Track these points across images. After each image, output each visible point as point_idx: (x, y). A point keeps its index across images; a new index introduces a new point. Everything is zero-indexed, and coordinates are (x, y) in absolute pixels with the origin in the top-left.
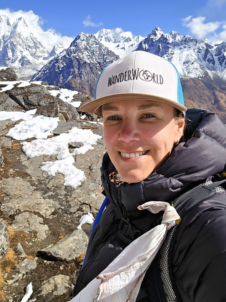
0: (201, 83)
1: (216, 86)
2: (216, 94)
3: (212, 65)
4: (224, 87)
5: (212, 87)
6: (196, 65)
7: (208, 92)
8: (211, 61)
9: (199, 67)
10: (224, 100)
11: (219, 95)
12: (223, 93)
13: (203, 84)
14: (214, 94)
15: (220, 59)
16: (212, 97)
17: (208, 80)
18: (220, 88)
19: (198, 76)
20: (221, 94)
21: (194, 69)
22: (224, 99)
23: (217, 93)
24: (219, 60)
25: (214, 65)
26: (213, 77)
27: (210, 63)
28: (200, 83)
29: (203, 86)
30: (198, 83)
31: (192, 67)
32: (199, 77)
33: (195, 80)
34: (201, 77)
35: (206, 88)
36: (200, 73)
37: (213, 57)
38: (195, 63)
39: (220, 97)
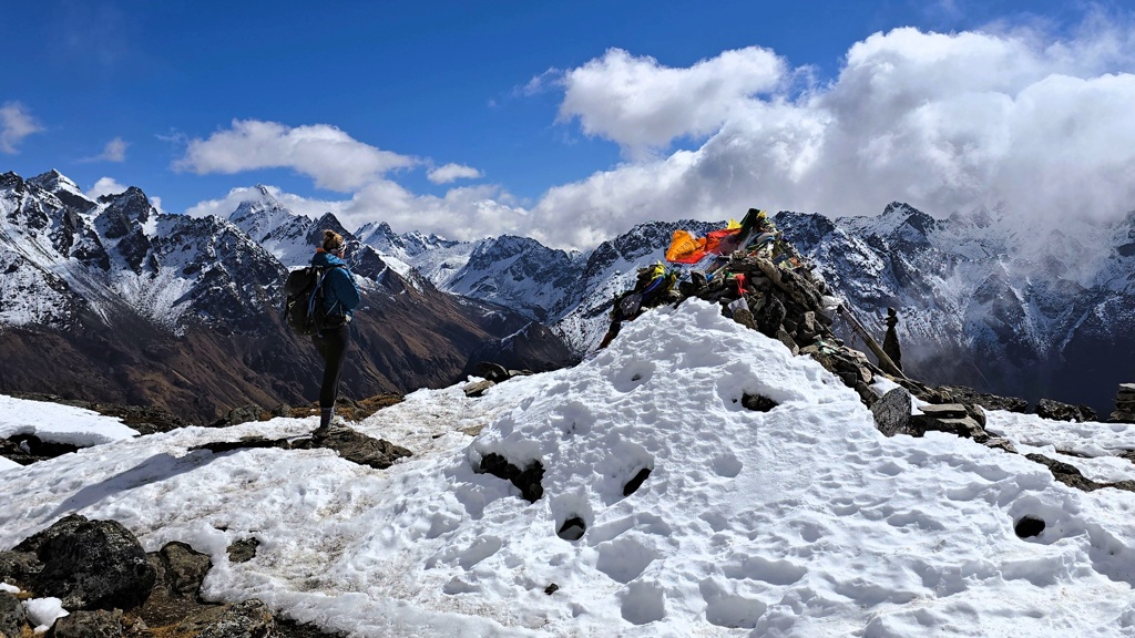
0: (61, 341)
1: (125, 349)
2: (132, 377)
3: (100, 270)
4: (161, 350)
5: (108, 353)
6: (29, 274)
7: (97, 376)
8: (91, 255)
9: (41, 282)
10: (168, 398)
11: (141, 382)
12: (159, 369)
13: (68, 346)
14: (122, 379)
15: (129, 248)
16: (114, 393)
17: (88, 327)
18: (145, 353)
19: (41, 315)
20: (148, 377)
21: (21, 289)
22: (167, 394)
23: (134, 375)
24: (122, 253)
25: (106, 270)
26: (112, 316)
27: (87, 264)
28: (54, 343)
29: (69, 354)
30: (47, 345)
31: (13, 284)
32: (46, 320)
33: (33, 335)
34: (56, 320)
35: (84, 358)
36: (49, 304)
37: (97, 241)
38: (22, 268)
39: (150, 389)
